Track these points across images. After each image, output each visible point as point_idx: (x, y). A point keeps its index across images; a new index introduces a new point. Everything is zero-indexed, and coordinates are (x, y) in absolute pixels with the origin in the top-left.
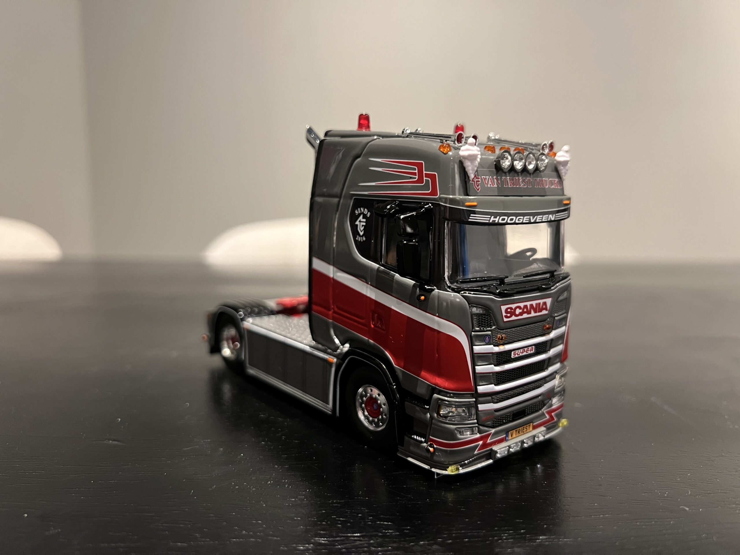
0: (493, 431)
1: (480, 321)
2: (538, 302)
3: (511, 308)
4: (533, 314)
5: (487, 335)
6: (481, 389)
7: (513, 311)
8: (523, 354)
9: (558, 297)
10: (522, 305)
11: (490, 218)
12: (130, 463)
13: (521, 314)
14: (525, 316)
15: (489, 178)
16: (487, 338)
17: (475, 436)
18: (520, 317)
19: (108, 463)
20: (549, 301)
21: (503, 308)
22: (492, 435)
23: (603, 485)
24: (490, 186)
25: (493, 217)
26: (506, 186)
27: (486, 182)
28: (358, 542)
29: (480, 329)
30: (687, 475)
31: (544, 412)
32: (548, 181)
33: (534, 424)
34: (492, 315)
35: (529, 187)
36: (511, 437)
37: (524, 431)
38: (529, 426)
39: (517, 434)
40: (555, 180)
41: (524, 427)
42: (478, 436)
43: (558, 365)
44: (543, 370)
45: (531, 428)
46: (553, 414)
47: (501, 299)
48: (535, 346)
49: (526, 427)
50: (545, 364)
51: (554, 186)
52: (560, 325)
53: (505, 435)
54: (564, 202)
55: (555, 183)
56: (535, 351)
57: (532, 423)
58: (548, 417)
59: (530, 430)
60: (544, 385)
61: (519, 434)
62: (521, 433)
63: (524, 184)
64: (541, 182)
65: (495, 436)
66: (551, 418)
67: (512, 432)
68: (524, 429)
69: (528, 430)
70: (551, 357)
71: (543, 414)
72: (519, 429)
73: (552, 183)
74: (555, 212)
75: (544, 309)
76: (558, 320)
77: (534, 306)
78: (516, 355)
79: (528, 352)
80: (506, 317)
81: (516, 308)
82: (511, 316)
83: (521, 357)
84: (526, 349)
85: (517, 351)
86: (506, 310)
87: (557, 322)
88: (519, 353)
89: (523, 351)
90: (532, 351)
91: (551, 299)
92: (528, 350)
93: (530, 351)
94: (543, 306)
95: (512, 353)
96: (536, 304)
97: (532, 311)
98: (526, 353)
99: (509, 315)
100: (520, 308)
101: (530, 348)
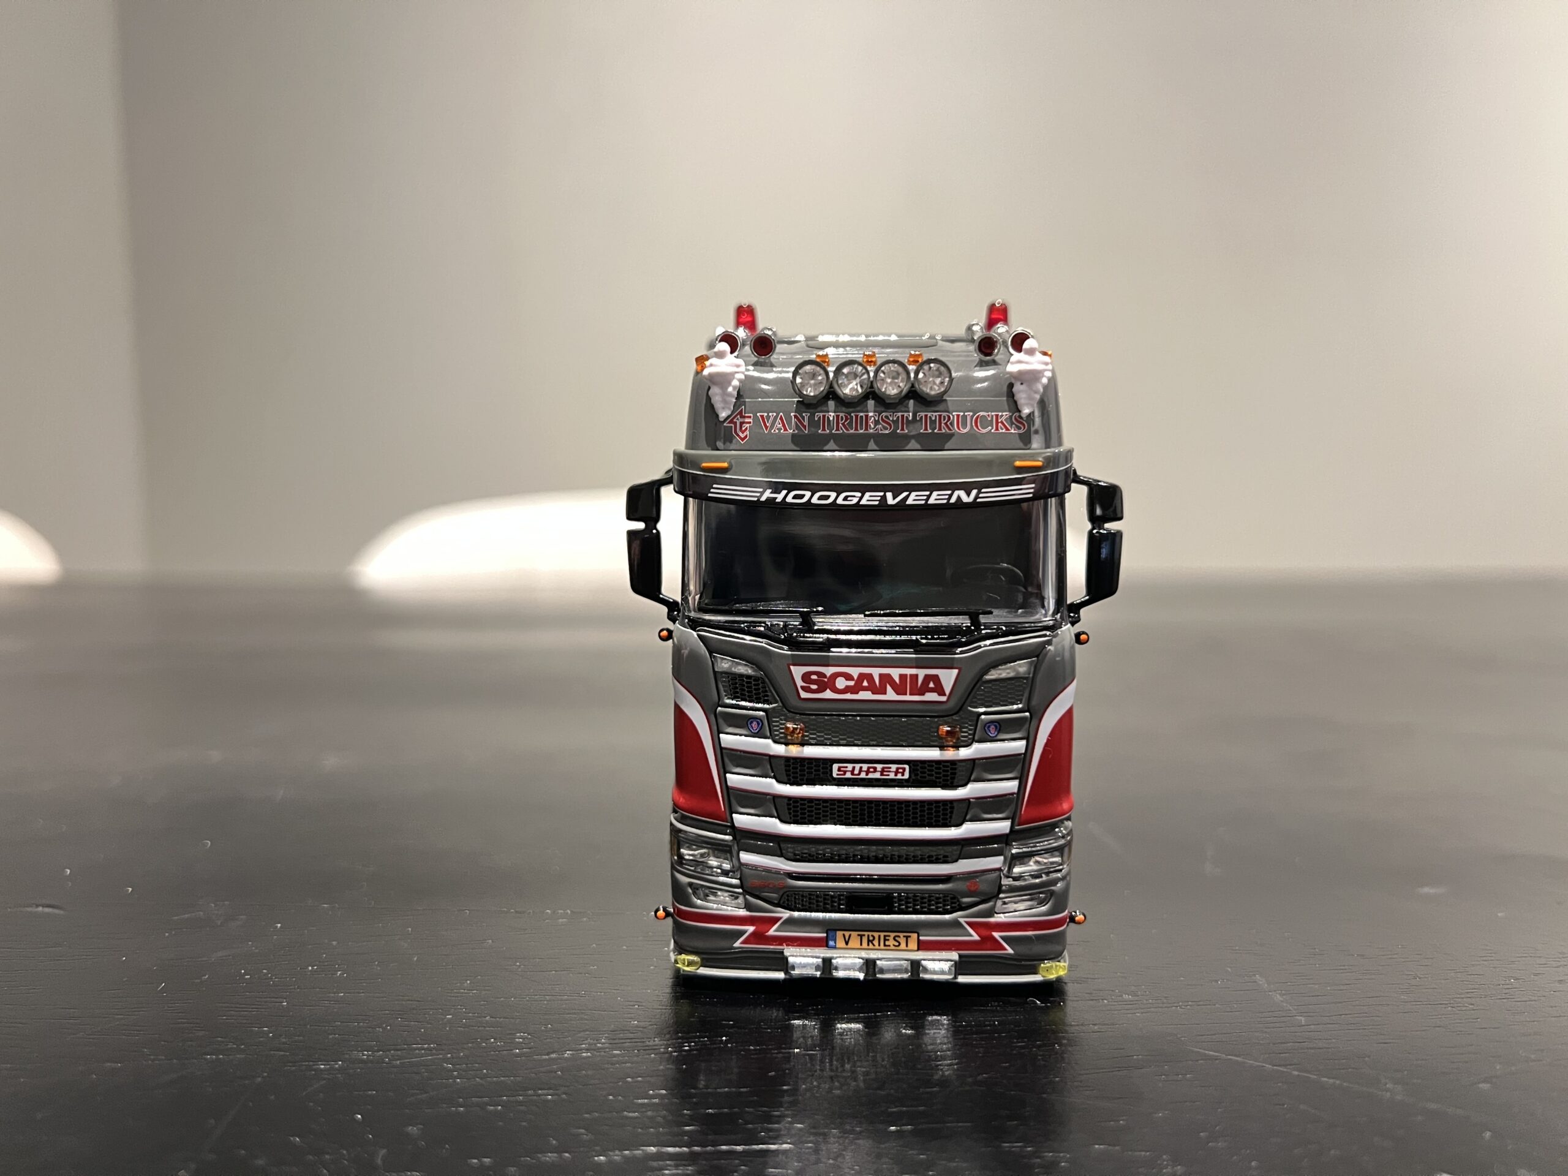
0: (785, 914)
1: (737, 688)
3: (821, 674)
4: (891, 695)
5: (755, 718)
6: (743, 820)
7: (826, 680)
8: (871, 776)
9: (986, 672)
10: (855, 672)
11: (762, 493)
13: (854, 689)
14: (865, 695)
15: (776, 417)
16: (755, 723)
17: (736, 911)
18: (848, 696)
21: (798, 672)
22: (781, 924)
24: (777, 431)
25: (769, 491)
26: (824, 429)
27: (768, 425)
29: (739, 703)
31: (962, 920)
32: (972, 417)
33: (921, 938)
34: (767, 680)
35: (898, 431)
36: (841, 943)
37: (887, 943)
38: (907, 937)
39: (865, 945)
40: (1000, 414)
41: (889, 936)
42: (743, 912)
43: (1003, 826)
44: (946, 825)
45: (913, 945)
46: (996, 935)
47: (790, 653)
48: (912, 767)
49: (897, 938)
50: (952, 812)
51: (992, 428)
52: (1000, 734)
53: (825, 935)
54: (1018, 463)
55: (1000, 421)
56: (913, 777)
57: (916, 935)
58: (976, 937)
59: (907, 946)
60: (956, 861)
61: (871, 946)
62: (879, 945)
63: (882, 425)
64: (944, 420)
65: (793, 928)
66: (987, 941)
67: (847, 934)
68: (888, 940)
69: (900, 944)
70: (971, 800)
71: (956, 924)
72: (872, 936)
73: (985, 422)
74: (980, 486)
75: (932, 690)
76: (992, 722)
77: (897, 680)
78: (845, 772)
79: (888, 775)
80: (806, 689)
81: (836, 675)
82: (821, 690)
83: (863, 779)
84: (879, 767)
85: (850, 766)
86: (806, 677)
87: (989, 727)
88: (856, 772)
89: (869, 768)
90: (903, 775)
91: (955, 672)
92: (886, 770)
93: (896, 775)
94: (929, 683)
95: (835, 766)
96: (902, 676)
97: (889, 688)
98: (882, 775)
99: (814, 687)
100: (848, 677)
101: (894, 767)
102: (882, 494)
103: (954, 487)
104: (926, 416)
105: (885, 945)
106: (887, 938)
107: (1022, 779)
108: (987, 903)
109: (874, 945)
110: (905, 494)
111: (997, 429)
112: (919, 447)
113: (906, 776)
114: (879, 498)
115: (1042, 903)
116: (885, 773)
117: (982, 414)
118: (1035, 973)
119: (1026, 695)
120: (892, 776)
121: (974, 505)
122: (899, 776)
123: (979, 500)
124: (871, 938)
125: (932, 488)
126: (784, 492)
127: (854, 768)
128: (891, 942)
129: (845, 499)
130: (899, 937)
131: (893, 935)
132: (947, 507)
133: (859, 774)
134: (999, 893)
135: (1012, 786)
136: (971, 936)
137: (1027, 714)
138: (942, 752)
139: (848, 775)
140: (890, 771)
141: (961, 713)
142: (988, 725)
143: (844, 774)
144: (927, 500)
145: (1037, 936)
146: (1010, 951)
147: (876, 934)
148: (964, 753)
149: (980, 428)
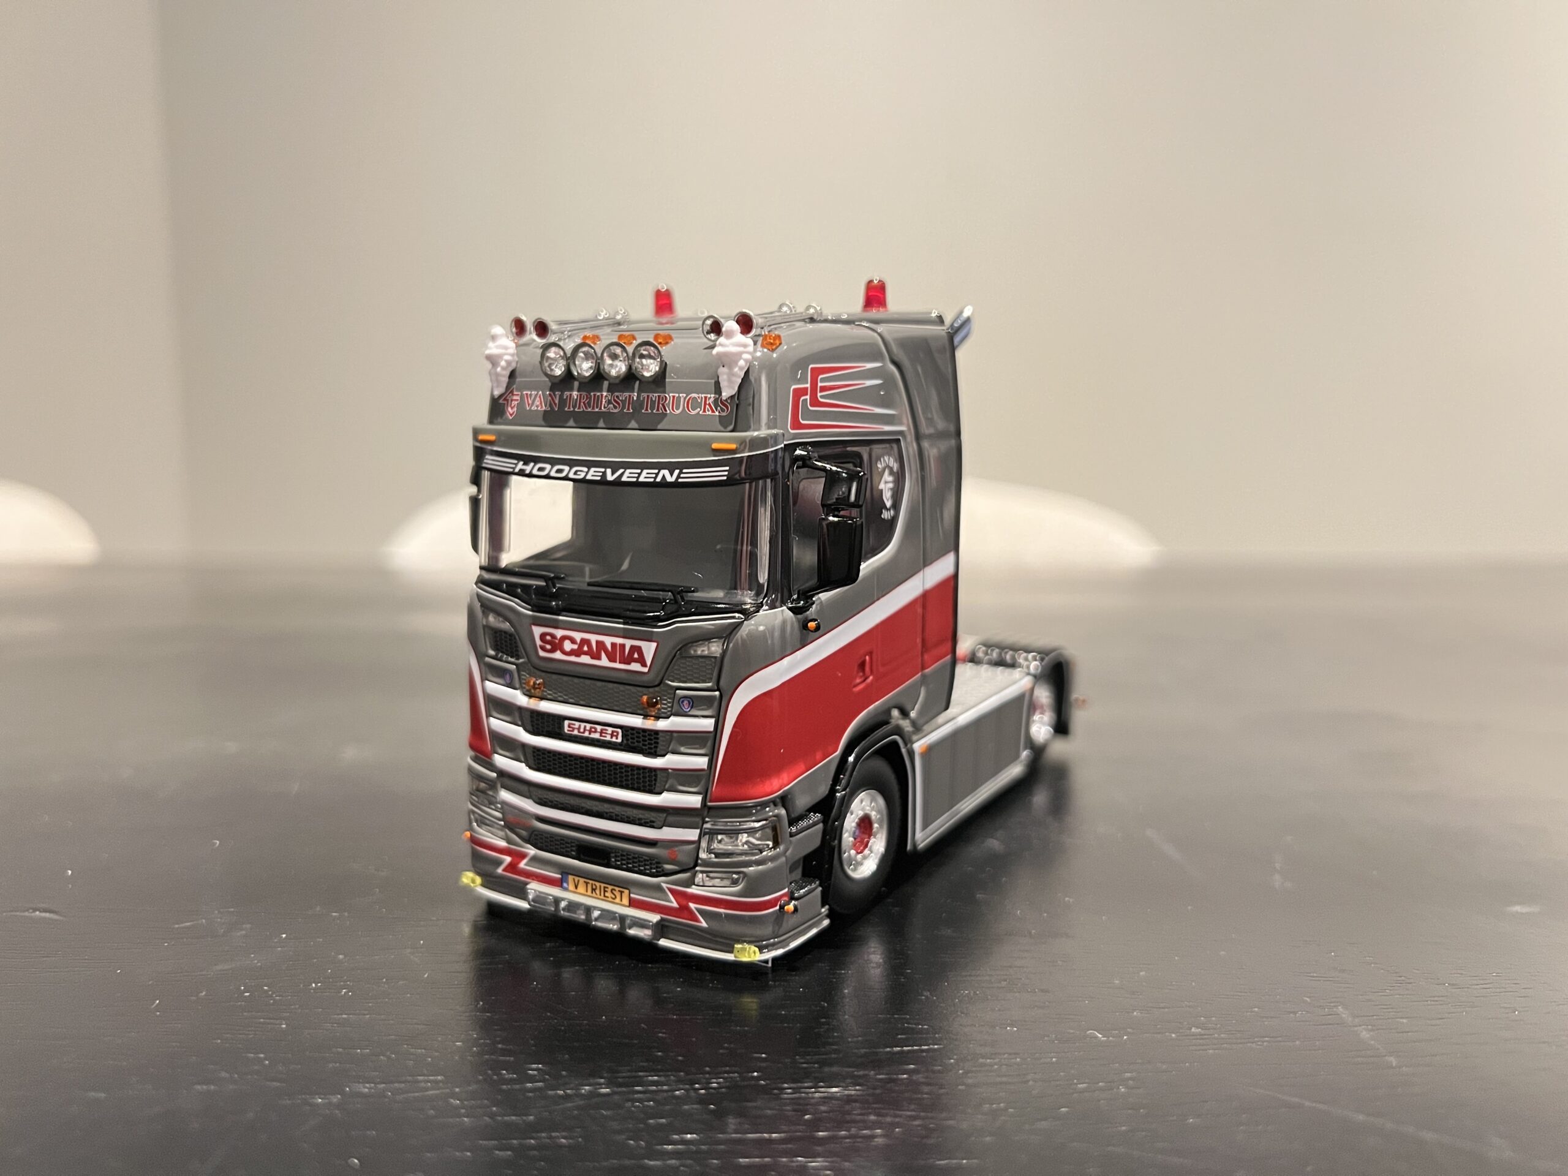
0: (532, 851)
1: (498, 641)
2: (619, 641)
3: (553, 636)
4: (604, 662)
5: (510, 670)
6: (501, 761)
7: (557, 641)
8: (594, 736)
9: (687, 648)
10: (578, 636)
11: (516, 464)
13: (577, 653)
14: (585, 659)
15: (536, 395)
16: (510, 675)
17: (499, 841)
18: (573, 659)
20: (649, 649)
21: (537, 631)
22: (529, 859)
24: (536, 408)
25: (521, 463)
26: (569, 407)
27: (530, 402)
29: (497, 655)
31: (664, 885)
32: (685, 398)
33: (632, 895)
34: (517, 637)
35: (625, 411)
36: (571, 887)
37: (607, 894)
38: (622, 892)
39: (589, 893)
40: (709, 396)
41: (607, 888)
42: (503, 844)
43: (694, 801)
44: (651, 791)
45: (626, 901)
46: (692, 906)
47: (530, 613)
48: (624, 732)
49: (613, 891)
50: (655, 780)
51: (701, 410)
52: (692, 710)
53: (560, 876)
54: (715, 446)
55: (708, 403)
56: (625, 742)
57: (628, 891)
58: (675, 905)
59: (621, 900)
60: (661, 828)
61: (594, 895)
62: (600, 895)
63: (614, 405)
64: (662, 400)
65: (537, 865)
66: (683, 910)
67: (577, 879)
68: (607, 891)
69: (616, 897)
70: (670, 771)
71: (658, 888)
72: (595, 885)
73: (695, 404)
74: (682, 466)
75: (636, 661)
76: (685, 697)
77: (609, 647)
78: (573, 729)
79: (605, 737)
80: (543, 649)
81: (564, 638)
82: (552, 651)
83: (587, 738)
84: (599, 728)
85: (577, 724)
86: (543, 636)
87: (683, 702)
88: (582, 730)
89: (591, 728)
90: (617, 738)
91: (654, 645)
92: (604, 731)
93: (612, 738)
94: (634, 654)
95: (566, 723)
96: (613, 645)
97: (603, 655)
98: (601, 736)
99: (548, 647)
100: (573, 641)
101: (610, 730)
102: (603, 470)
103: (660, 466)
104: (648, 396)
105: (605, 896)
106: (606, 889)
107: (712, 757)
108: (686, 873)
109: (596, 894)
110: (621, 471)
111: (704, 411)
112: (636, 426)
113: (619, 740)
114: (601, 474)
115: (735, 882)
116: (603, 735)
117: (694, 395)
118: (731, 952)
119: (715, 674)
120: (608, 738)
121: (675, 485)
122: (614, 739)
123: (680, 480)
124: (594, 887)
125: (643, 466)
126: (532, 464)
127: (580, 726)
128: (608, 894)
129: (575, 473)
130: (615, 890)
131: (610, 887)
132: (654, 485)
133: (584, 733)
134: (696, 865)
135: (702, 762)
136: (672, 902)
137: (717, 693)
138: (645, 721)
139: (576, 732)
140: (606, 733)
141: (662, 685)
142: (682, 700)
143: (573, 731)
144: (638, 478)
145: (727, 915)
146: (704, 924)
147: (598, 884)
148: (662, 725)
149: (690, 409)
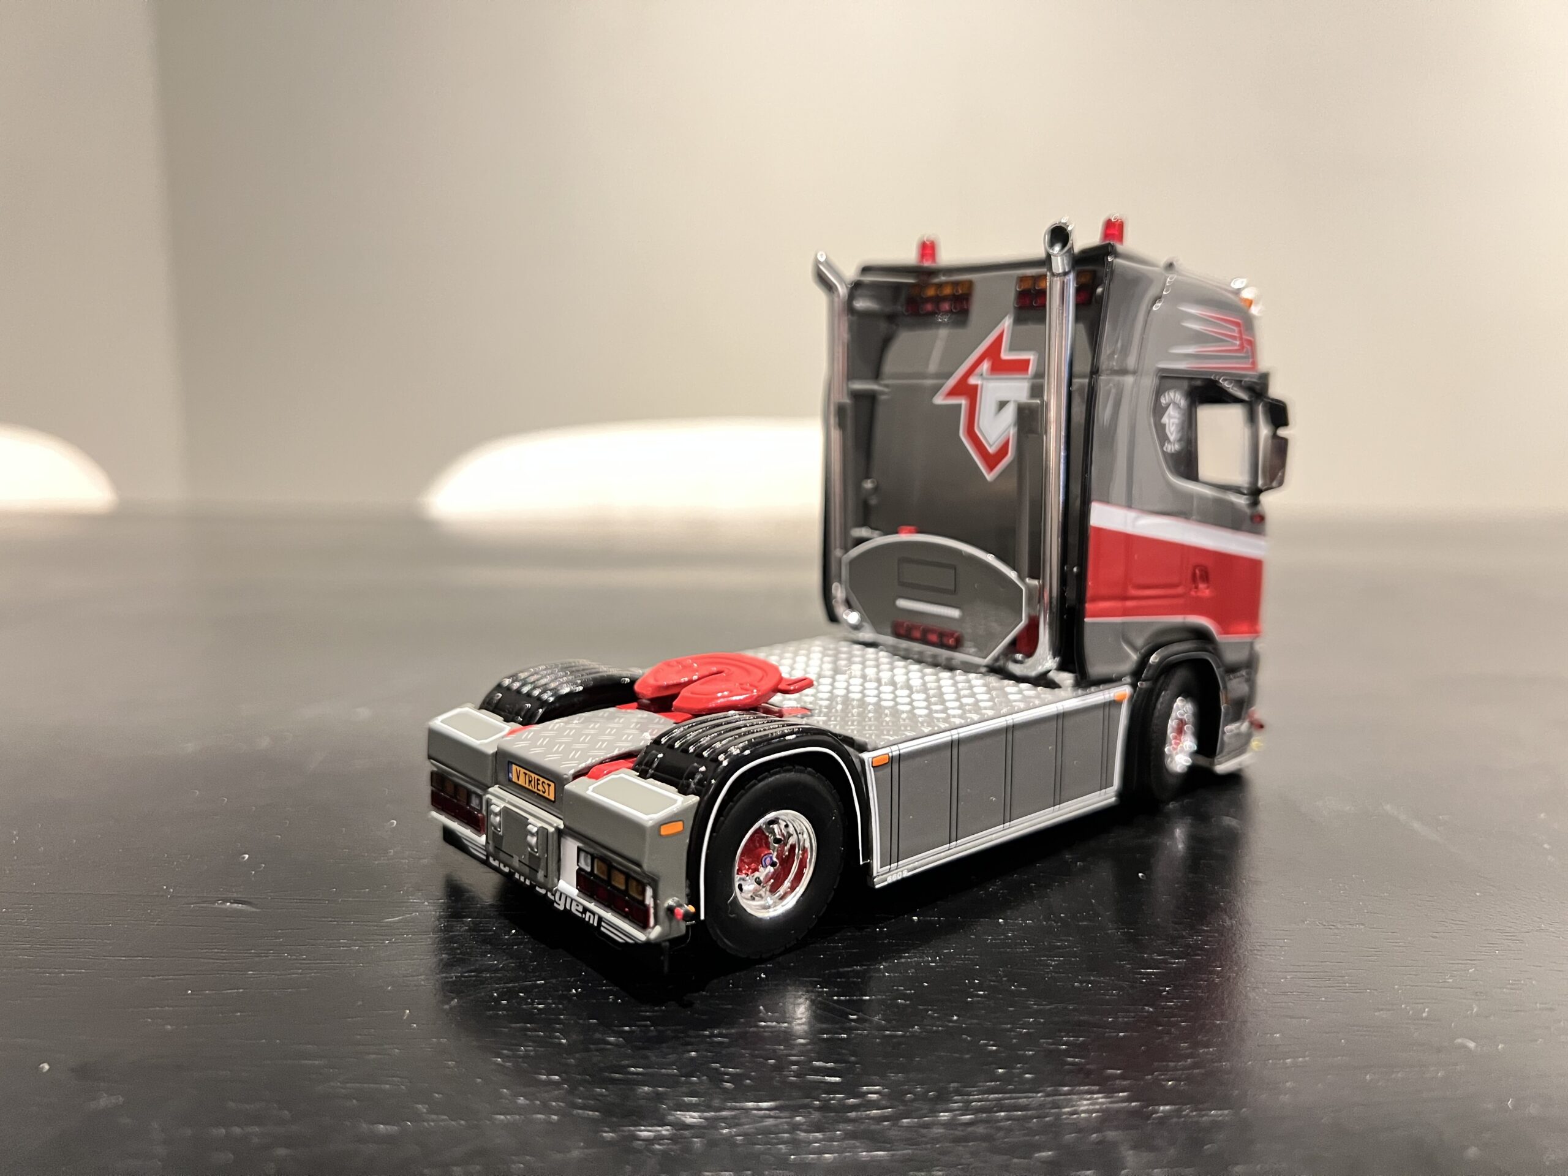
12: (272, 952)
19: (225, 951)
23: (1289, 993)
28: (771, 1120)
30: (1468, 970)
